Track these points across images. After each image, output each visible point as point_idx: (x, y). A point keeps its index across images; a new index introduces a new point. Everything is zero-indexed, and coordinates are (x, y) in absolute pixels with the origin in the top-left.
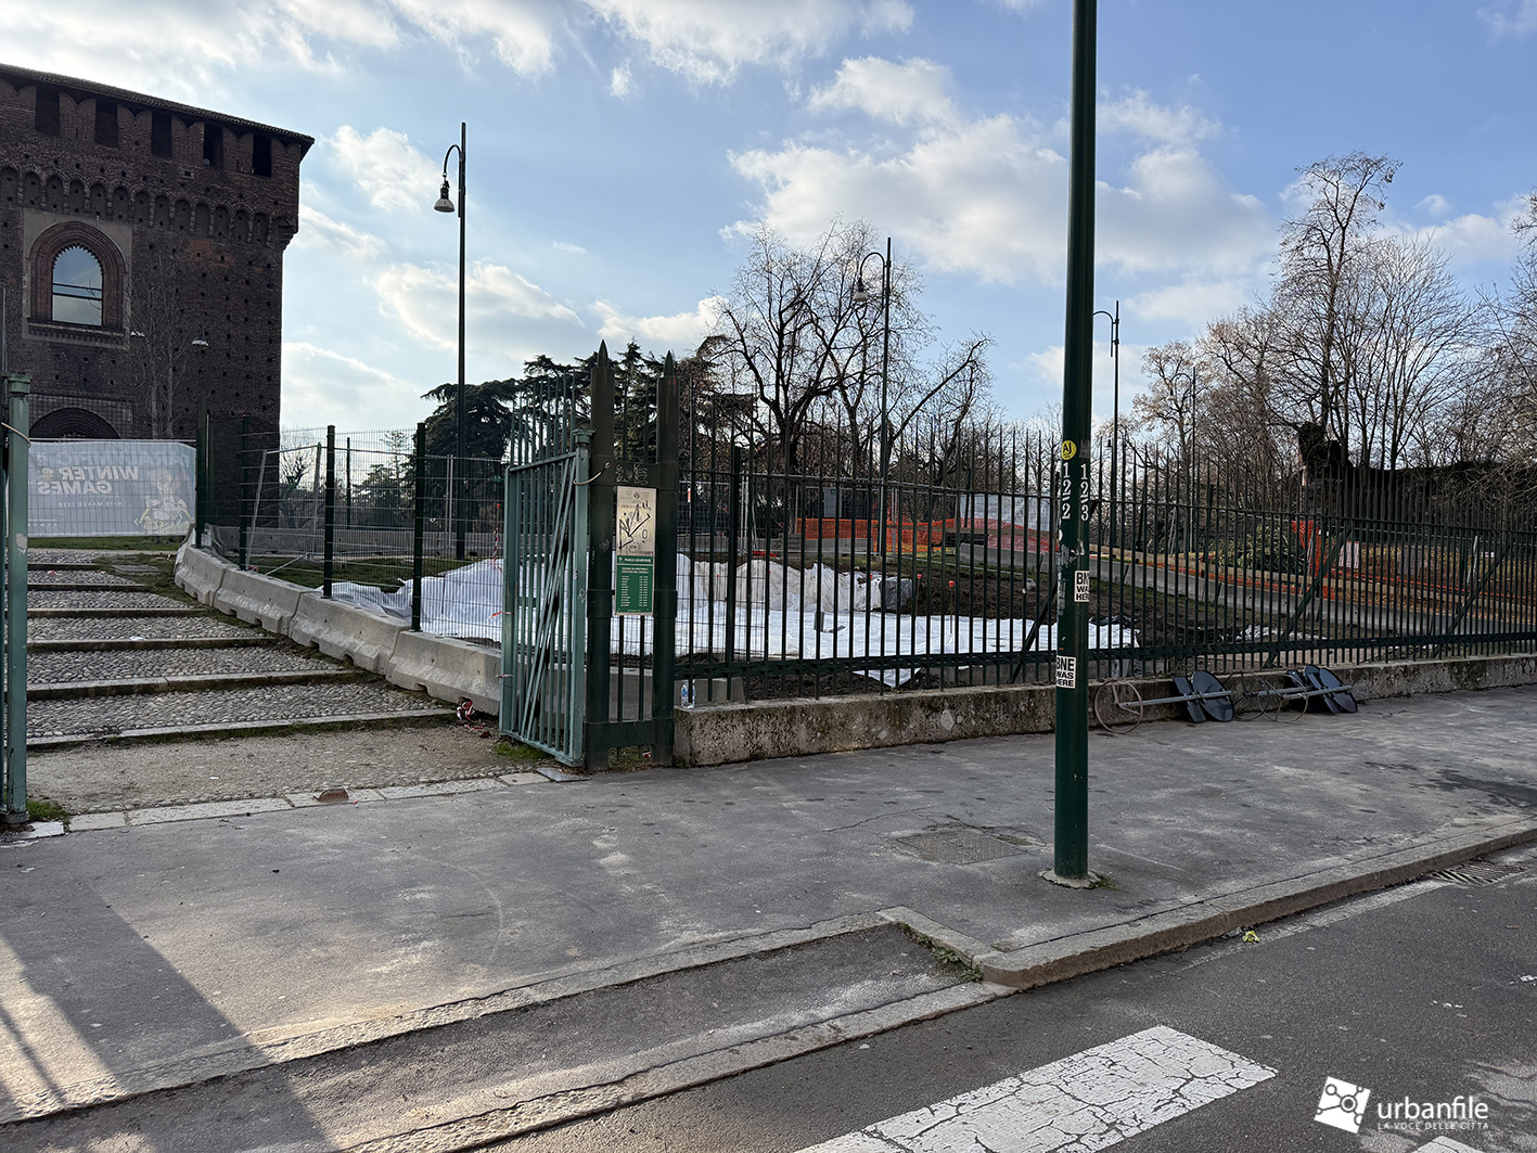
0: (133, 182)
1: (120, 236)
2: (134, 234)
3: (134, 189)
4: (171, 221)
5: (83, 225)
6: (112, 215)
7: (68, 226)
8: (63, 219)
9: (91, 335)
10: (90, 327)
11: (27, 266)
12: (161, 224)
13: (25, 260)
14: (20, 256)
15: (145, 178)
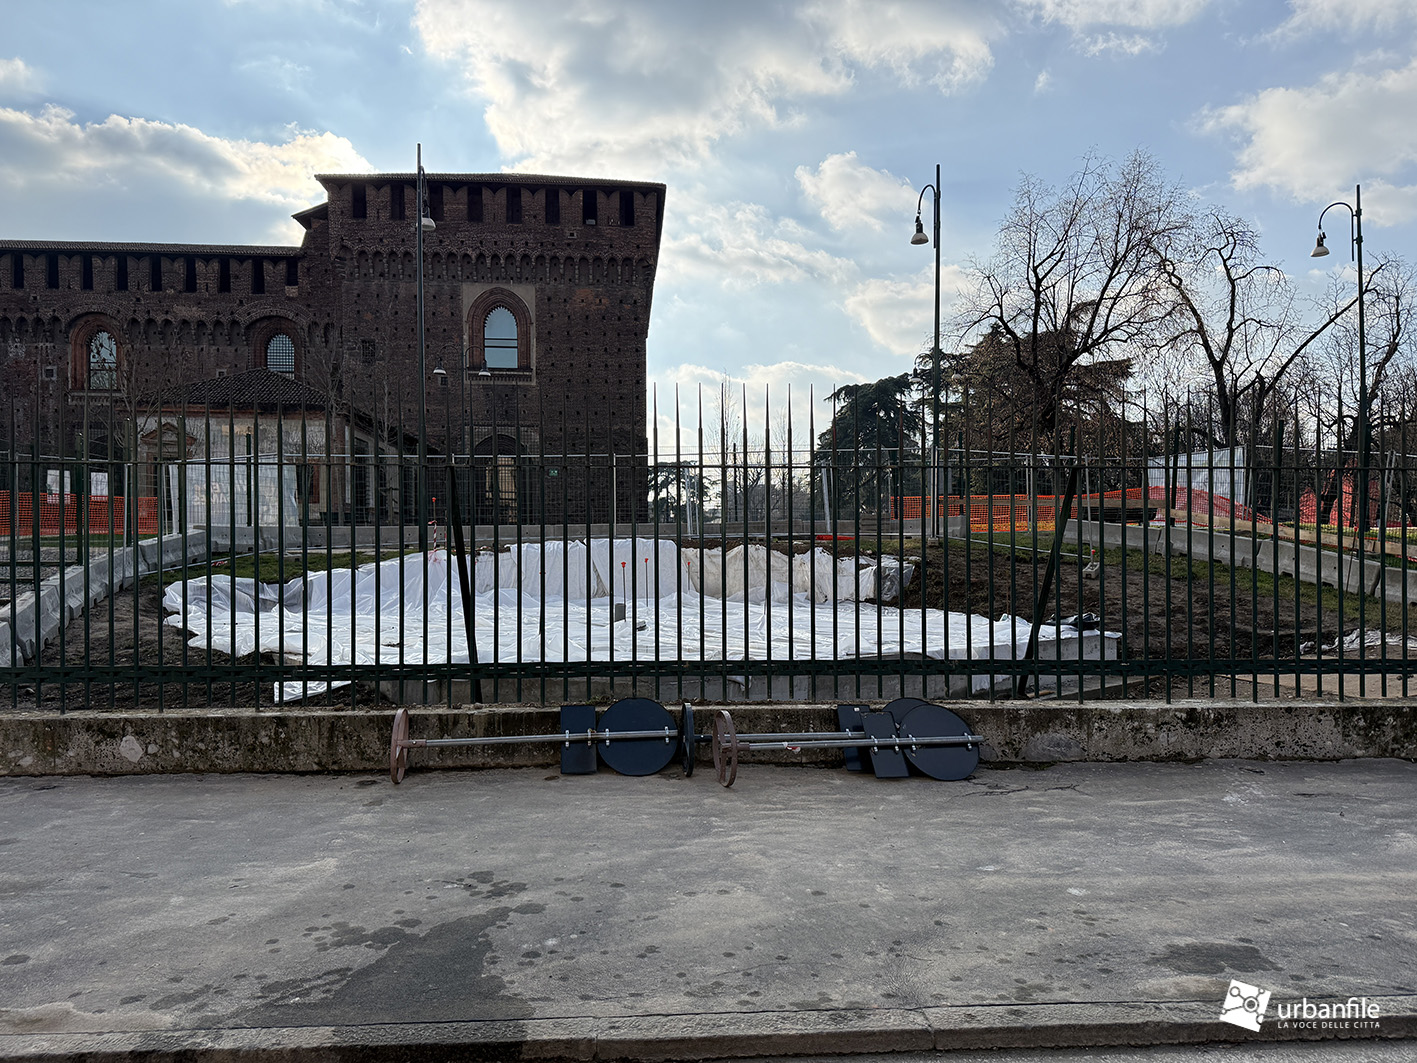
0: (533, 249)
1: (526, 293)
2: (537, 291)
3: (534, 255)
4: (562, 276)
5: (502, 290)
6: (520, 278)
7: (492, 292)
8: (488, 287)
9: (510, 376)
10: (508, 370)
11: (466, 327)
12: (555, 279)
13: (464, 324)
14: (461, 320)
15: (542, 244)
